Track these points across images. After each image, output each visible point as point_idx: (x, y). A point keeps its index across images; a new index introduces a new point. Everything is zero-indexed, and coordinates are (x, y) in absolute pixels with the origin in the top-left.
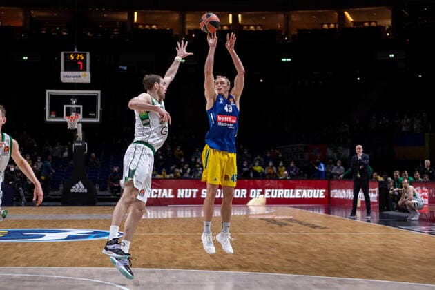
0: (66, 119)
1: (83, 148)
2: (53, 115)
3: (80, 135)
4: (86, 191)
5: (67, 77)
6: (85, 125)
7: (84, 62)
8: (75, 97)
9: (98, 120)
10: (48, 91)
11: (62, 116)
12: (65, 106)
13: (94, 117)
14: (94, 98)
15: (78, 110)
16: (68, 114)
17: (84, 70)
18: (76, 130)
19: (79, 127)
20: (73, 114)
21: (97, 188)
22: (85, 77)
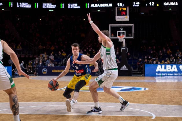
0: (118, 37)
1: (126, 50)
2: (113, 36)
3: (124, 44)
4: (127, 69)
5: (118, 18)
6: (126, 40)
7: (126, 11)
8: (122, 27)
9: (132, 37)
10: (110, 25)
11: (116, 36)
12: (118, 32)
13: (131, 36)
14: (131, 27)
15: (123, 33)
16: (119, 35)
17: (126, 15)
18: (122, 42)
19: (124, 41)
20: (121, 35)
21: (132, 68)
22: (126, 18)
